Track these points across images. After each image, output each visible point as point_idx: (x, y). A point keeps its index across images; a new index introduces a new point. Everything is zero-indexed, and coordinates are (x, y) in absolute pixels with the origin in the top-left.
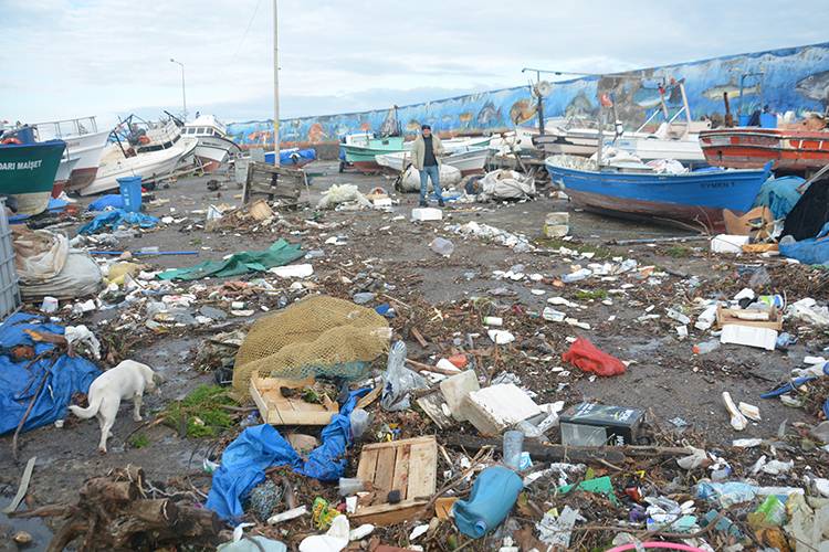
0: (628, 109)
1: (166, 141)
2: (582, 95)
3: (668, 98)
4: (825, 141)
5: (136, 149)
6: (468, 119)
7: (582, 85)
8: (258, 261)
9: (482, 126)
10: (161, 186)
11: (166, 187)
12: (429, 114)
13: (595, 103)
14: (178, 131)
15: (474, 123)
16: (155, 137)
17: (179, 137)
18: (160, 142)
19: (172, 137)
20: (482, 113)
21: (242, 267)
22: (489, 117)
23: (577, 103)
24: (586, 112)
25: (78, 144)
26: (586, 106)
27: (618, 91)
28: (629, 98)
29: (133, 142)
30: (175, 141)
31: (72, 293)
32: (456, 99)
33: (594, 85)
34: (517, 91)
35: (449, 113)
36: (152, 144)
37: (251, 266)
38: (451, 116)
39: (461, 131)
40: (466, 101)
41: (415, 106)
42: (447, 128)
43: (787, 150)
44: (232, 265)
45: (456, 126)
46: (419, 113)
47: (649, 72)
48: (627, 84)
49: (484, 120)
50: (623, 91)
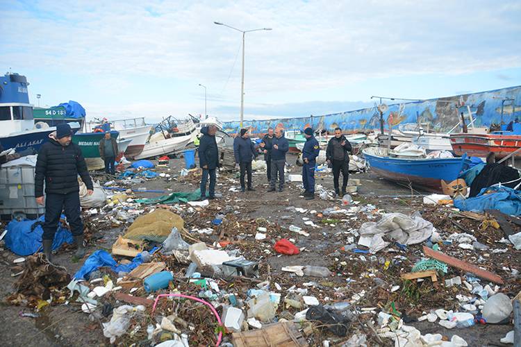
0: (453, 119)
1: (188, 131)
2: (427, 110)
3: (475, 112)
4: (519, 141)
5: (171, 135)
6: (364, 123)
7: (427, 104)
8: (185, 197)
9: (372, 128)
10: (178, 156)
11: (182, 157)
12: (343, 120)
13: (434, 115)
14: (194, 126)
15: (367, 126)
16: (181, 129)
17: (195, 129)
18: (184, 132)
19: (191, 129)
20: (372, 119)
21: (176, 199)
22: (376, 122)
23: (424, 114)
24: (429, 120)
25: (134, 132)
26: (429, 117)
27: (448, 108)
28: (454, 112)
29: (170, 131)
30: (192, 131)
31: (90, 205)
32: (358, 111)
33: (434, 104)
34: (392, 107)
35: (354, 119)
36: (180, 132)
37: (180, 199)
38: (354, 121)
39: (361, 130)
40: (364, 112)
41: (336, 114)
42: (352, 128)
43: (492, 146)
44: (172, 198)
45: (357, 127)
46: (337, 119)
47: (465, 97)
48: (453, 104)
49: (373, 124)
50: (451, 107)
